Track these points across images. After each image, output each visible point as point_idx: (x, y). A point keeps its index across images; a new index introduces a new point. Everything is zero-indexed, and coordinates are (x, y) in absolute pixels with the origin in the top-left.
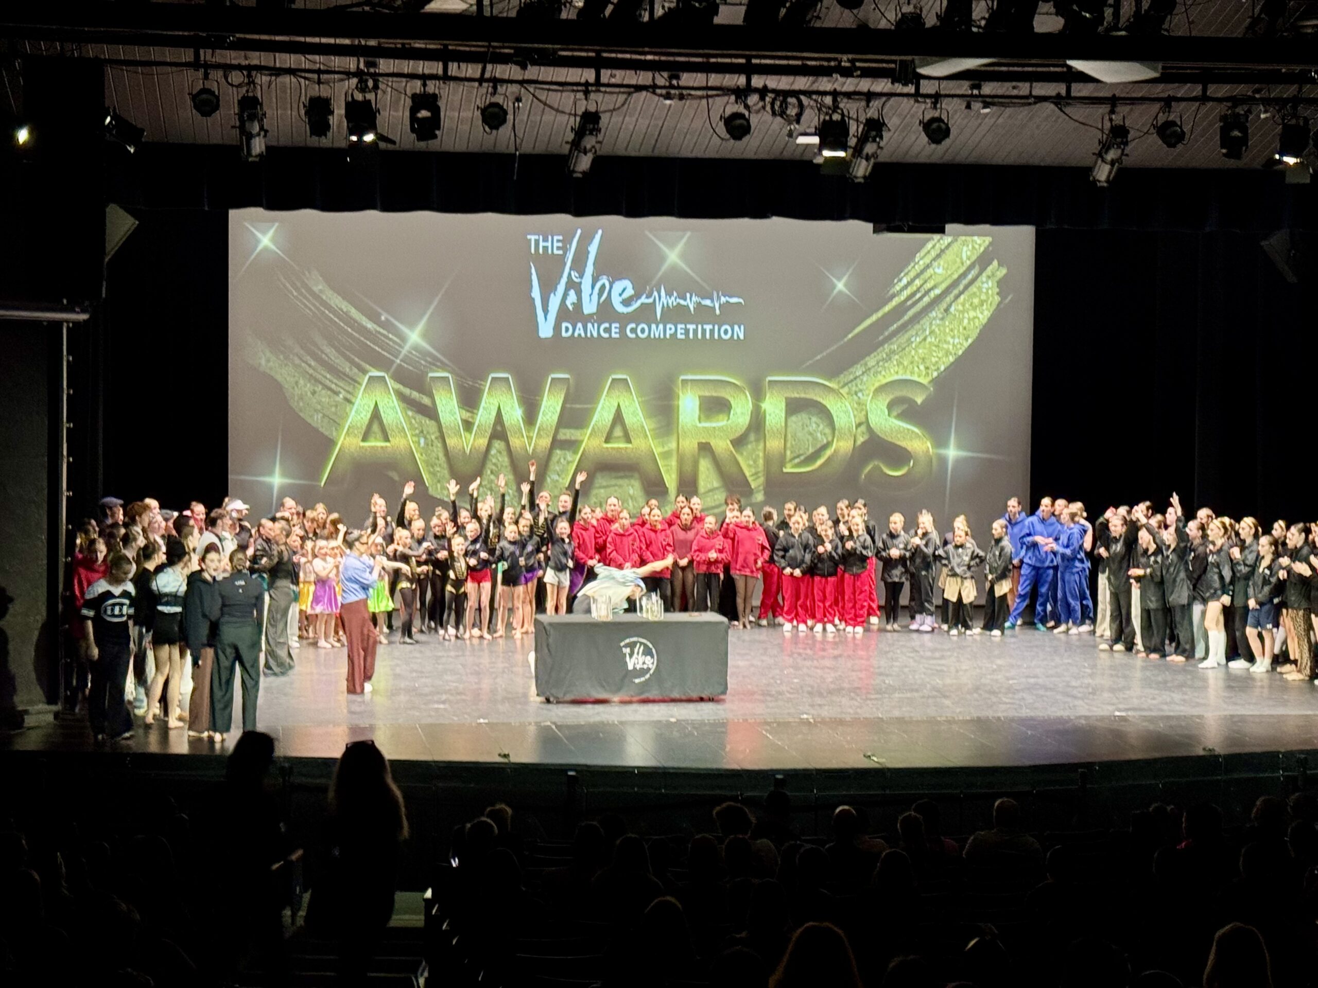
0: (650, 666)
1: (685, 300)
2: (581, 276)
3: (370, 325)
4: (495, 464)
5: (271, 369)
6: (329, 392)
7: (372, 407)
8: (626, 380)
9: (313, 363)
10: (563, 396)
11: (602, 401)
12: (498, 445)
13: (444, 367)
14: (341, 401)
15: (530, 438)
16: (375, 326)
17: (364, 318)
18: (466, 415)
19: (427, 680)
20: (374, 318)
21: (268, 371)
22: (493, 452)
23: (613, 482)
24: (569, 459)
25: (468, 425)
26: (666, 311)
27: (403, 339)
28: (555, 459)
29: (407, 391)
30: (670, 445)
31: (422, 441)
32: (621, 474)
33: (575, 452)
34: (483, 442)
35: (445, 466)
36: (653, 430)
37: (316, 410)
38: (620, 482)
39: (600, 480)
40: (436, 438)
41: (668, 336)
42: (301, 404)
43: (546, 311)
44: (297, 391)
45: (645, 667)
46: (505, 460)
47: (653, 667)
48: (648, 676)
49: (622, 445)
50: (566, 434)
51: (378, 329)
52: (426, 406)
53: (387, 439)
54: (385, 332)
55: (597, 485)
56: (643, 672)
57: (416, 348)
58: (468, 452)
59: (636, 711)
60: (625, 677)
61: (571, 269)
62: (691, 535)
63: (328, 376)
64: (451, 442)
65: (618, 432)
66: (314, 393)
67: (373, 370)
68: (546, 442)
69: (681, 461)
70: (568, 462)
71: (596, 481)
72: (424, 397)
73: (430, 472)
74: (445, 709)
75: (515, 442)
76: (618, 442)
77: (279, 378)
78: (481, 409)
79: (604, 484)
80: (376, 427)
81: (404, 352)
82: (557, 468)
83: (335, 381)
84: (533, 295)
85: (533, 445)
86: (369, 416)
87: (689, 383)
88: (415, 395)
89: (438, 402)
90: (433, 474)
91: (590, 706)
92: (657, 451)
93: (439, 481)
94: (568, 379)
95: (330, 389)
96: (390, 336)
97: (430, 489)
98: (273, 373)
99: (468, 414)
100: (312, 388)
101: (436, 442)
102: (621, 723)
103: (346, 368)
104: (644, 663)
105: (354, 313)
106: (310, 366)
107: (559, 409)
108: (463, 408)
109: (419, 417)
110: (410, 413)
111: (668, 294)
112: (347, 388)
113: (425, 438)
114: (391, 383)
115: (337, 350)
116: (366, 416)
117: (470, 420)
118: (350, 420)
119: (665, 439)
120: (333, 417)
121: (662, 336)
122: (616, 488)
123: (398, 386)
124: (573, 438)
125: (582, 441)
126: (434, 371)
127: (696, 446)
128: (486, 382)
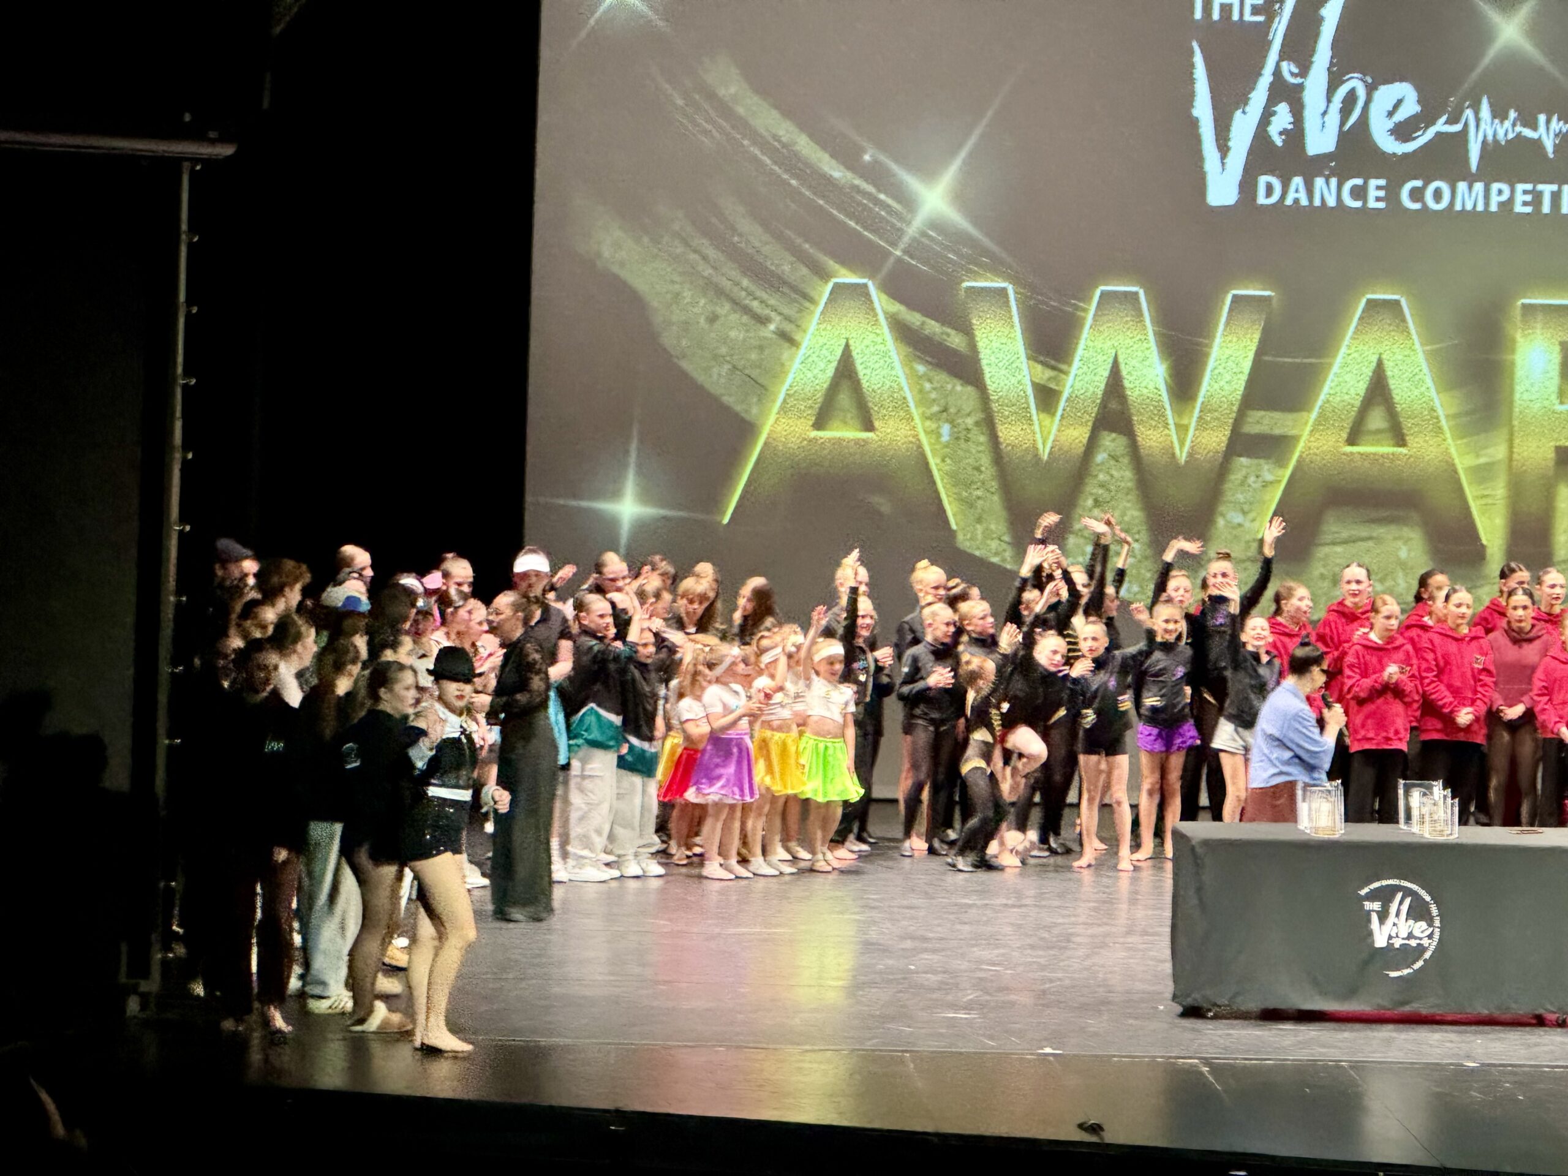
0: (1425, 942)
1: (1534, 127)
2: (1304, 71)
3: (837, 172)
4: (1102, 485)
5: (622, 264)
6: (745, 319)
7: (839, 353)
8: (1397, 303)
9: (712, 253)
10: (1257, 336)
11: (1343, 350)
12: (1111, 442)
13: (996, 267)
14: (770, 335)
15: (1182, 429)
16: (849, 175)
17: (826, 157)
18: (1042, 374)
19: (936, 957)
20: (848, 157)
21: (615, 269)
22: (1100, 457)
23: (1363, 531)
24: (1269, 477)
25: (1046, 397)
26: (1490, 150)
27: (909, 203)
28: (1235, 477)
29: (915, 319)
30: (1491, 451)
31: (946, 429)
32: (1384, 513)
33: (1281, 463)
34: (1079, 435)
35: (994, 485)
36: (1455, 416)
37: (715, 357)
38: (1380, 531)
39: (1334, 527)
40: (977, 424)
41: (1493, 208)
42: (684, 342)
43: (1223, 148)
44: (677, 316)
45: (1413, 943)
46: (1124, 475)
47: (1431, 945)
48: (1419, 964)
49: (1386, 449)
50: (1262, 422)
51: (857, 182)
52: (955, 352)
53: (869, 426)
54: (870, 189)
55: (1328, 538)
56: (1408, 954)
57: (937, 225)
58: (1045, 457)
59: (1388, 1042)
60: (1366, 963)
61: (1282, 56)
62: (1530, 653)
63: (745, 282)
64: (1009, 433)
65: (1377, 420)
66: (713, 319)
67: (843, 271)
68: (1216, 439)
69: (1517, 487)
70: (1266, 485)
71: (1325, 528)
72: (952, 332)
73: (961, 500)
74: (970, 1023)
75: (1150, 438)
76: (1378, 443)
77: (640, 284)
78: (1076, 363)
79: (1345, 534)
80: (844, 398)
81: (912, 230)
82: (1240, 497)
83: (760, 293)
84: (1196, 112)
85: (1188, 444)
86: (830, 372)
87: (1540, 317)
88: (933, 327)
89: (981, 344)
90: (968, 504)
91: (1288, 1026)
92: (1463, 463)
93: (979, 520)
94: (1268, 299)
95: (747, 310)
96: (882, 197)
97: (960, 537)
98: (624, 274)
99: (1049, 373)
100: (710, 308)
101: (975, 430)
102: (1356, 1066)
103: (787, 266)
104: (1410, 936)
105: (805, 145)
106: (705, 258)
107: (1247, 365)
108: (1036, 360)
109: (941, 377)
110: (921, 369)
111: (1499, 114)
112: (786, 311)
113: (952, 422)
114: (880, 301)
115: (765, 225)
116: (823, 373)
117: (1053, 386)
118: (789, 380)
119: (1483, 436)
120: (755, 373)
121: (1480, 207)
122: (1370, 544)
123: (896, 307)
124: (1277, 431)
125: (1295, 439)
126: (975, 275)
127: (1551, 455)
128: (1089, 303)
